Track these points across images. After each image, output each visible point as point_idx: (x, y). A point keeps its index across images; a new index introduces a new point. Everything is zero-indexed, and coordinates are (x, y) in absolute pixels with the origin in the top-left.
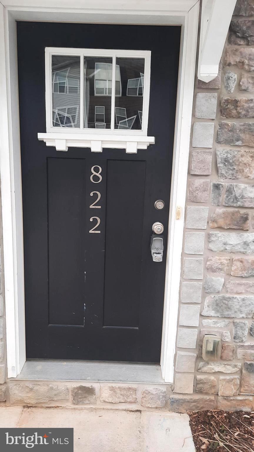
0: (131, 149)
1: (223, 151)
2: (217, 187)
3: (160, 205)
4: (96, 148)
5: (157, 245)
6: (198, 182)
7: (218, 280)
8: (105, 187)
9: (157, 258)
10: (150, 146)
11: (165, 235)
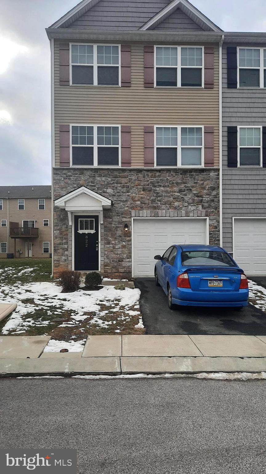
0: (92, 233)
1: (105, 233)
2: (105, 238)
3: (97, 241)
4: (87, 233)
5: (97, 248)
6: (102, 237)
7: (106, 252)
8: (88, 239)
9: (97, 250)
10: (95, 232)
11: (98, 246)
